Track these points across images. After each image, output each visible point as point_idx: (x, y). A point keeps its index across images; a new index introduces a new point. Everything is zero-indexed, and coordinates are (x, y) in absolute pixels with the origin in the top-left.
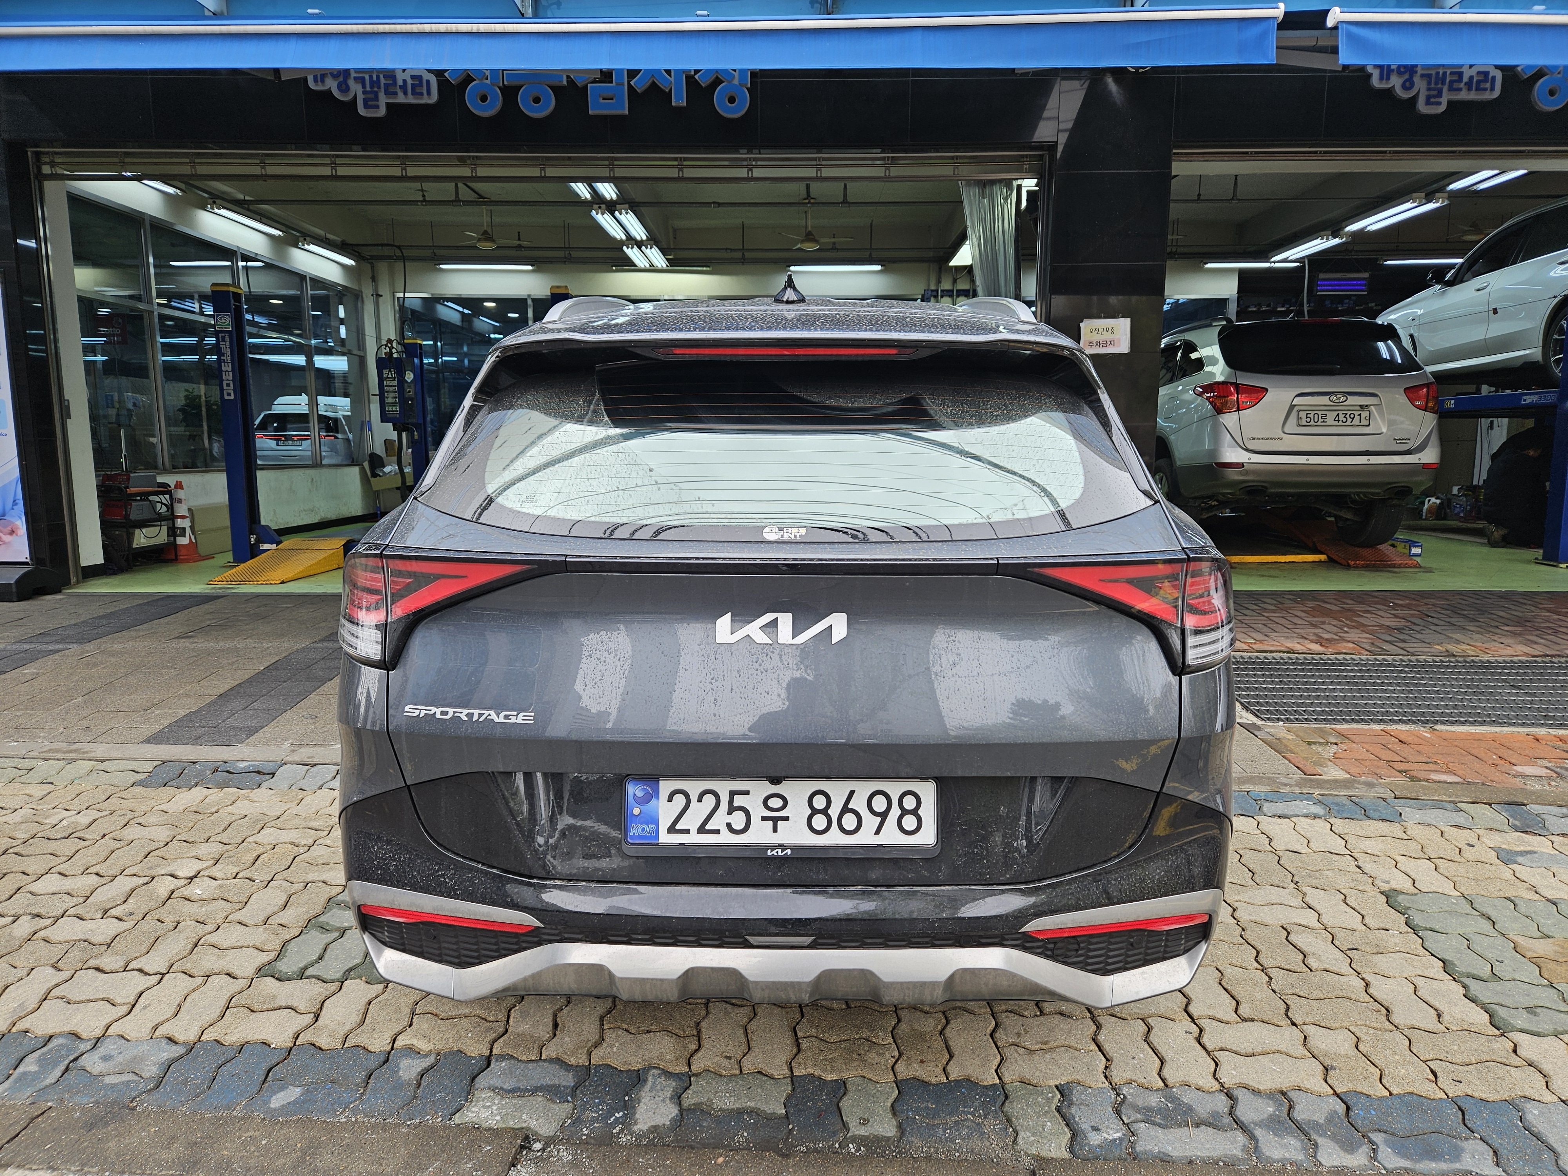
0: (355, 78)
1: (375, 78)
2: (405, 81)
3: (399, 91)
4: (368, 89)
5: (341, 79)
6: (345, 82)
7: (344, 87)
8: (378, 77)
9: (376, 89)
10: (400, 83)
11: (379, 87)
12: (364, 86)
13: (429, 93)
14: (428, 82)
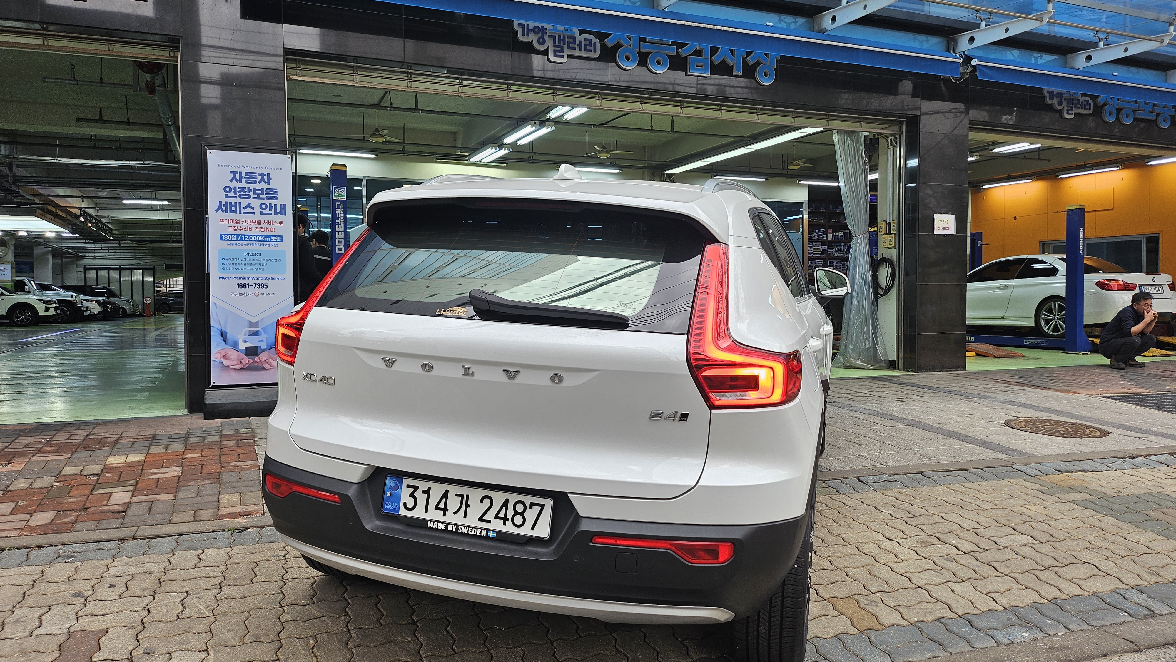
0: (549, 36)
1: (562, 38)
2: (581, 42)
3: (576, 46)
4: (557, 44)
5: (540, 35)
6: (543, 37)
7: (541, 41)
8: (564, 37)
9: (562, 45)
10: (577, 42)
11: (564, 44)
12: (555, 42)
13: (595, 51)
14: (595, 44)
